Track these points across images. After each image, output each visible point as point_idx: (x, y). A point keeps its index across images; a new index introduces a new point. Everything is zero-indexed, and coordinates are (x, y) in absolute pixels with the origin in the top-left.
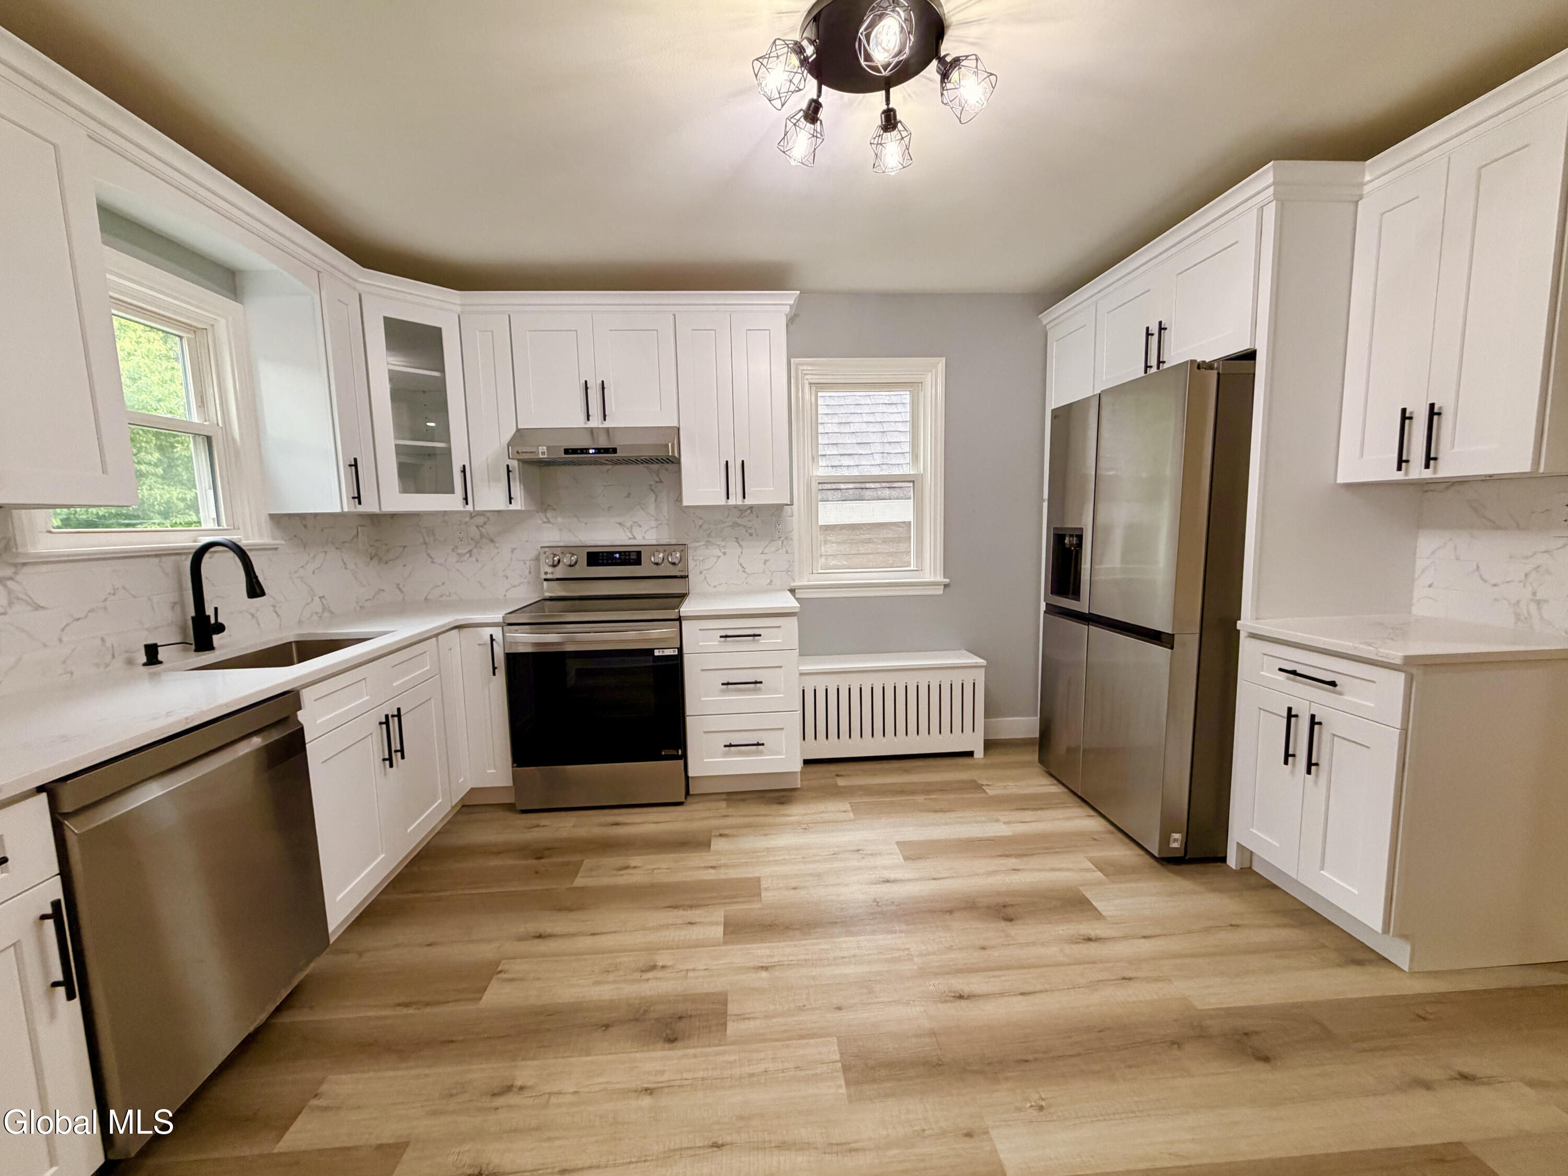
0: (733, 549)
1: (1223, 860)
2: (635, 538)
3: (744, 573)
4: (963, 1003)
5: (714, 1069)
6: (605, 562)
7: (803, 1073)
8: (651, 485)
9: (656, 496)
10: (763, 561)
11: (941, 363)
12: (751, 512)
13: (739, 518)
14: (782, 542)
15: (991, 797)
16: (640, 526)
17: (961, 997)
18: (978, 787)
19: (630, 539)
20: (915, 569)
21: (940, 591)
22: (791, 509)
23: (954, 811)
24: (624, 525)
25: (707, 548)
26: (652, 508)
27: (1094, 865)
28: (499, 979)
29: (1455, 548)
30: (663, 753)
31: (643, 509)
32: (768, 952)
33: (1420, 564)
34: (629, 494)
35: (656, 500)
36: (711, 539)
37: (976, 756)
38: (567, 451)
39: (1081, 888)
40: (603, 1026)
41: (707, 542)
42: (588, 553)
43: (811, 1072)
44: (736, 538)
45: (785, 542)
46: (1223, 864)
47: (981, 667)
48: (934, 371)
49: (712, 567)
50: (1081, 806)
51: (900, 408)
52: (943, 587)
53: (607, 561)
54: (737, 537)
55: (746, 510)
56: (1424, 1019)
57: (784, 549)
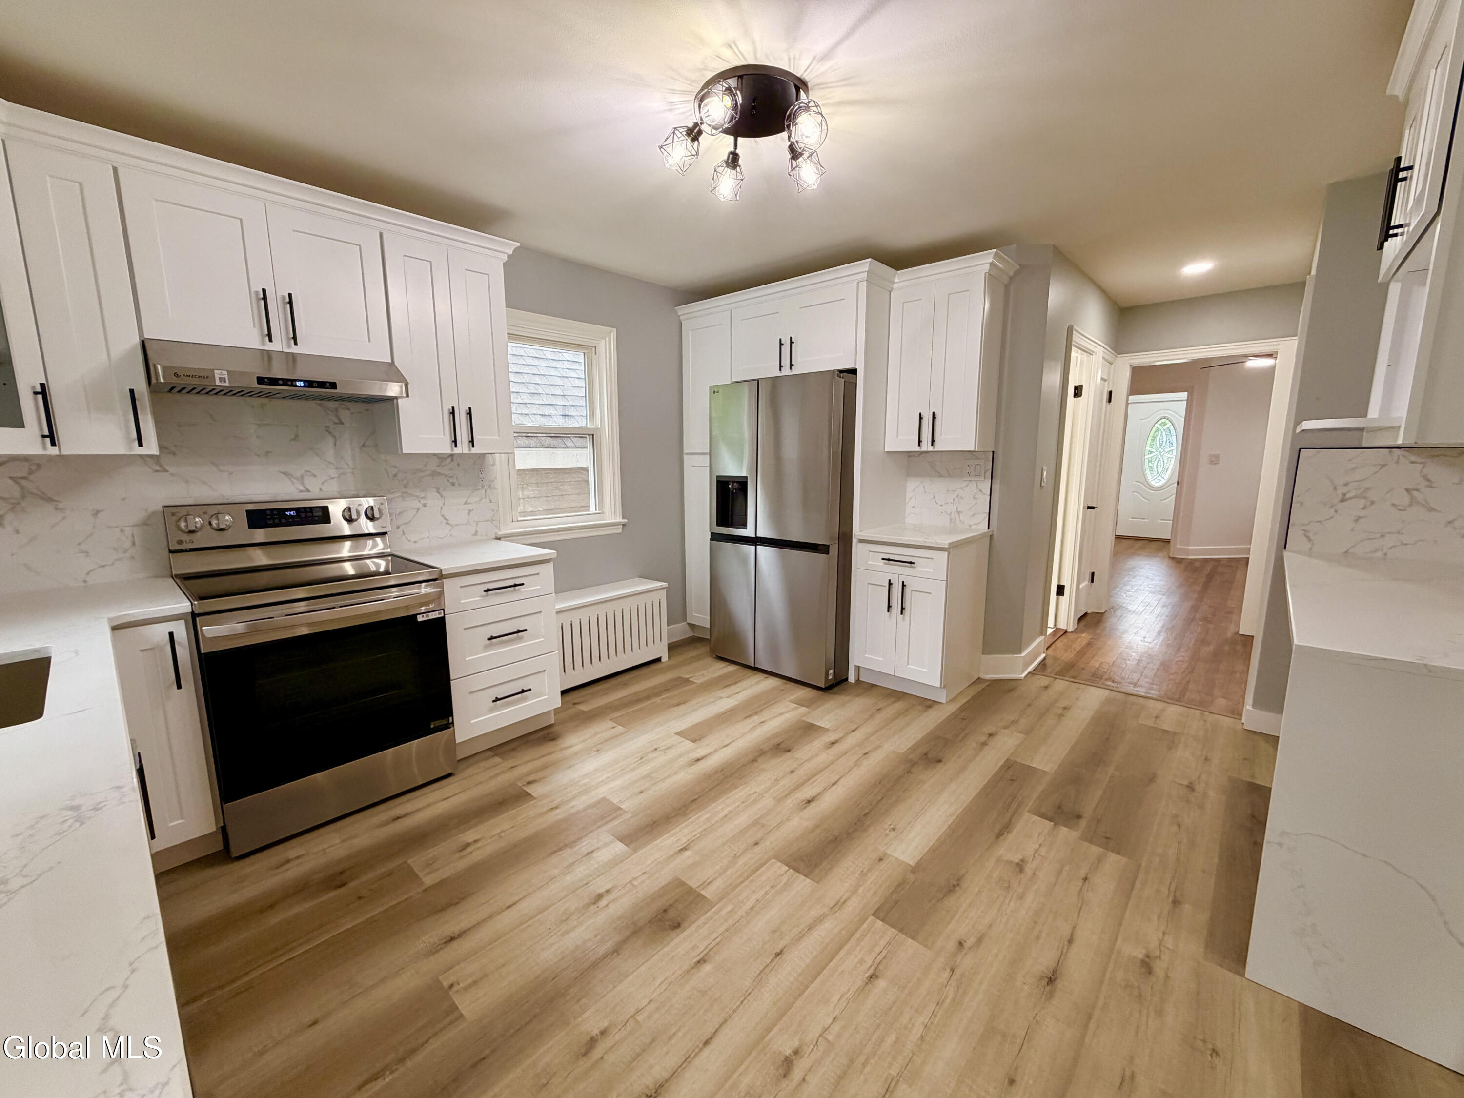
0: (433, 500)
1: (847, 679)
2: (308, 491)
3: (448, 525)
4: (813, 804)
5: (726, 921)
6: (277, 521)
7: (778, 887)
8: (328, 427)
9: (336, 440)
10: (466, 512)
11: (612, 334)
12: (452, 460)
13: (438, 466)
14: (486, 491)
15: (702, 684)
16: (315, 476)
17: (809, 802)
18: (687, 681)
19: (301, 491)
20: (598, 512)
21: (619, 530)
22: (493, 457)
23: (689, 701)
24: (291, 475)
25: (403, 500)
26: (330, 454)
27: (796, 704)
28: (457, 992)
29: (924, 487)
30: (432, 726)
31: (317, 455)
32: (674, 839)
33: (909, 495)
34: (297, 436)
35: (335, 444)
36: (410, 491)
37: (663, 660)
38: (260, 380)
39: (803, 719)
40: (614, 953)
41: (403, 493)
42: (247, 511)
43: (782, 884)
44: (436, 488)
45: (488, 491)
46: (846, 682)
47: (664, 588)
48: (607, 339)
49: (411, 521)
50: (755, 674)
51: (576, 366)
52: (621, 526)
53: (280, 521)
54: (437, 486)
55: (446, 459)
56: (965, 719)
57: (488, 497)
